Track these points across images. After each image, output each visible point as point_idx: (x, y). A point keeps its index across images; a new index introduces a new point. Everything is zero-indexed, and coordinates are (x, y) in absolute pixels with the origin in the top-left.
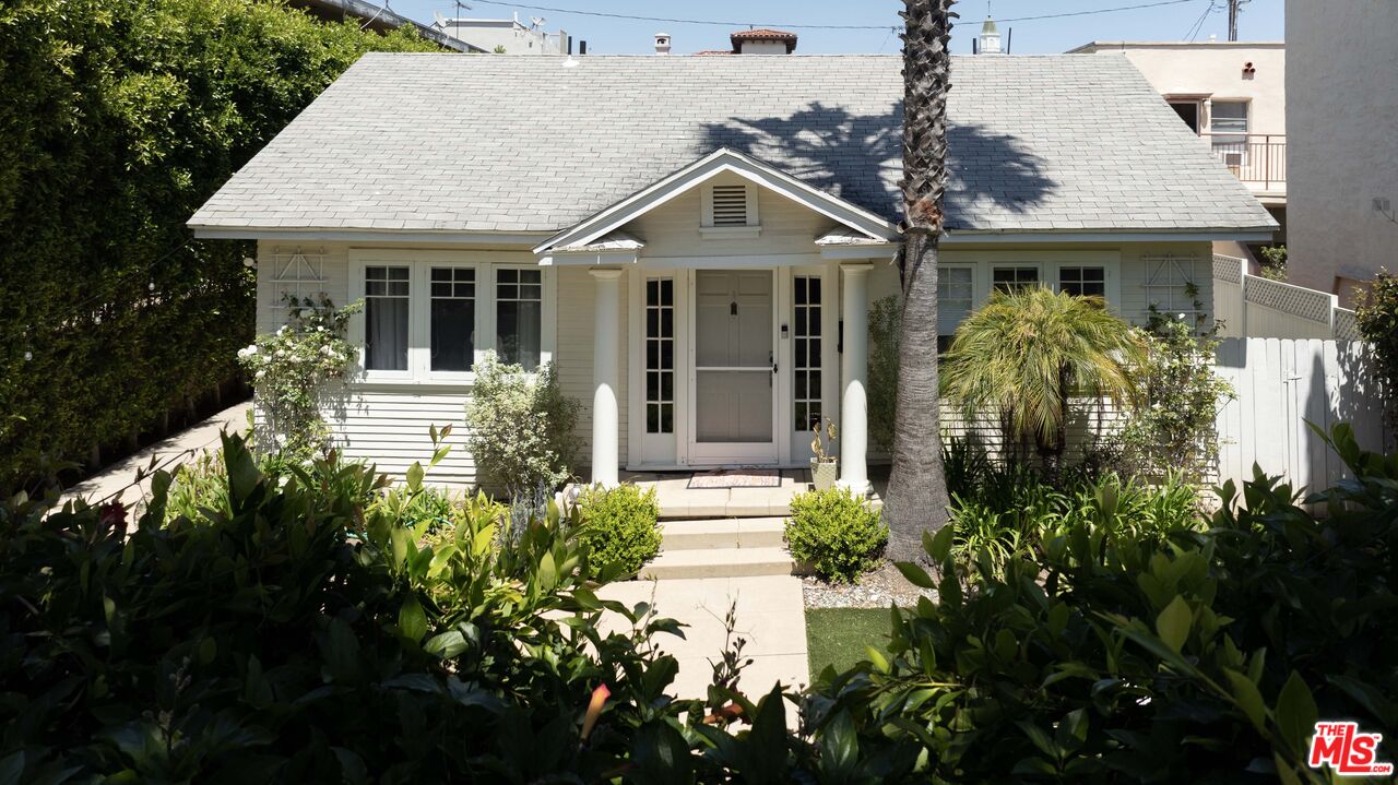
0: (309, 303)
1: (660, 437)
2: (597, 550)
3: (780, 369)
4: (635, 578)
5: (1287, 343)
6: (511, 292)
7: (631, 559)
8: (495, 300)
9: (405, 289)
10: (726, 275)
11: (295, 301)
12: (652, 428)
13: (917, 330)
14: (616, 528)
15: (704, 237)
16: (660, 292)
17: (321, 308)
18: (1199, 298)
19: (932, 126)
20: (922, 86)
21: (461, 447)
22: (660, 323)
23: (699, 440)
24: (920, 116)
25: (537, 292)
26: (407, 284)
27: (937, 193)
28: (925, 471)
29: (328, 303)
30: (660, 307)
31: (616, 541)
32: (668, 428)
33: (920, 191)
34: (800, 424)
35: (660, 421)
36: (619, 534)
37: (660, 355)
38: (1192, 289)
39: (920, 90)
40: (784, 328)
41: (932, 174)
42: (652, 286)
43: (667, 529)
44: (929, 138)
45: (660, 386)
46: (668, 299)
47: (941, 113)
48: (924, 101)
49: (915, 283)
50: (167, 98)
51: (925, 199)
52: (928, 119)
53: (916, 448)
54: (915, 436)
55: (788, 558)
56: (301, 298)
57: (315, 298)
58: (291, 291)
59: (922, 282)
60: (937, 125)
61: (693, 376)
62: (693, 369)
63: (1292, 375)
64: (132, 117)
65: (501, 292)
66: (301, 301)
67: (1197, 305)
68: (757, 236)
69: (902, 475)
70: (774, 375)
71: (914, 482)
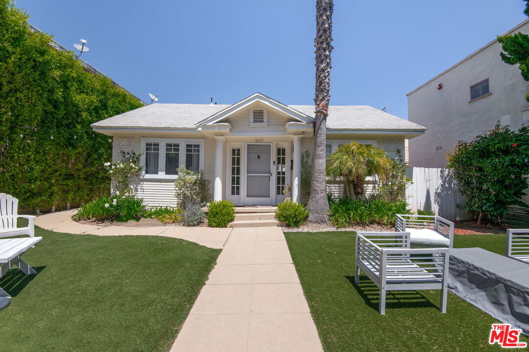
0: (128, 154)
1: (236, 196)
2: (214, 217)
3: (273, 175)
4: (226, 227)
5: (426, 169)
6: (191, 151)
7: (225, 220)
8: (185, 153)
9: (158, 149)
10: (256, 147)
11: (124, 153)
12: (233, 193)
13: (319, 146)
14: (220, 210)
15: (251, 126)
16: (236, 152)
17: (132, 155)
18: (401, 154)
19: (326, 79)
20: (323, 66)
21: (173, 196)
22: (236, 161)
23: (247, 196)
24: (322, 76)
25: (198, 151)
26: (158, 148)
27: (327, 101)
28: (322, 193)
29: (134, 154)
30: (236, 157)
31: (220, 214)
32: (238, 194)
33: (321, 100)
34: (278, 193)
35: (236, 191)
36: (221, 212)
37: (236, 171)
38: (399, 151)
39: (322, 67)
40: (274, 162)
41: (325, 94)
42: (234, 150)
43: (237, 215)
44: (325, 82)
45: (236, 181)
46: (239, 154)
47: (328, 75)
48: (323, 70)
49: (319, 131)
50: (92, 102)
51: (323, 103)
52: (325, 76)
53: (319, 185)
54: (318, 182)
55: (276, 221)
56: (126, 152)
57: (130, 152)
58: (123, 150)
59: (321, 130)
60: (327, 79)
61: (246, 177)
62: (246, 175)
63: (428, 179)
64: (81, 104)
65: (188, 150)
66: (126, 153)
67: (400, 156)
68: (267, 126)
69: (313, 195)
70: (271, 177)
71: (318, 197)
